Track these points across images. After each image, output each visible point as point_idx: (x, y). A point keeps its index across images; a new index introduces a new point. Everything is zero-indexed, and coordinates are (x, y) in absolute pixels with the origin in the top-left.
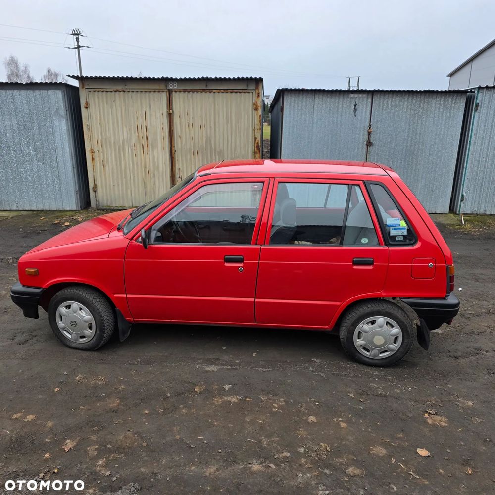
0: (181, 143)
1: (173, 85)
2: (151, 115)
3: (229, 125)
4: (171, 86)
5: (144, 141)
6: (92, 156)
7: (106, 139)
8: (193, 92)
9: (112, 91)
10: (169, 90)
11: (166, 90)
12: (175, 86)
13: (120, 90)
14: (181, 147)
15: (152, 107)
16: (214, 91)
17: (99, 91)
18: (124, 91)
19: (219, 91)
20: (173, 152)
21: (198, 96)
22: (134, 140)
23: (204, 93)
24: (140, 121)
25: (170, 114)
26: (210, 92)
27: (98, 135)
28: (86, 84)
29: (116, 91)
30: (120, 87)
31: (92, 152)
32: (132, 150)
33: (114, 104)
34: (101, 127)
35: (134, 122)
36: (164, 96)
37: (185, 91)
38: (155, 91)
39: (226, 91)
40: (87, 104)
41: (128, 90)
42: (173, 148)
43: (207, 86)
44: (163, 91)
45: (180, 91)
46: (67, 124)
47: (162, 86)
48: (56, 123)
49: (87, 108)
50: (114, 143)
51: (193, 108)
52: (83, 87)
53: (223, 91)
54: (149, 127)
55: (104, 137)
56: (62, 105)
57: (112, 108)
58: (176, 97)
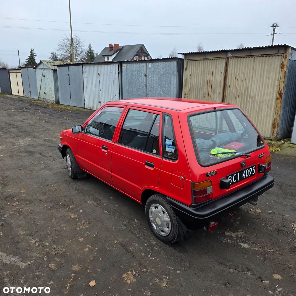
0: (230, 90)
1: (230, 54)
2: (216, 73)
3: (262, 78)
4: (229, 55)
5: (210, 89)
6: (185, 96)
7: (192, 87)
8: (241, 58)
9: (198, 60)
10: (227, 57)
11: (225, 58)
12: (231, 55)
13: (202, 59)
14: (230, 93)
15: (217, 69)
16: (254, 56)
17: (192, 61)
18: (204, 60)
19: (258, 56)
20: (224, 95)
21: (244, 60)
22: (205, 88)
23: (248, 58)
24: (210, 77)
25: (226, 72)
26: (252, 57)
27: (189, 84)
28: (187, 57)
29: (200, 60)
30: (202, 58)
31: (185, 94)
32: (203, 93)
33: (198, 67)
34: (191, 80)
35: (207, 77)
36: (224, 61)
37: (236, 57)
38: (219, 59)
39: (263, 56)
40: (186, 68)
41: (206, 59)
42: (225, 93)
43: (250, 53)
44: (224, 59)
45: (234, 58)
46: (177, 79)
47: (224, 55)
48: (172, 78)
49: (186, 70)
50: (196, 89)
51: (240, 68)
52: (186, 59)
53: (260, 56)
54: (213, 80)
55: (191, 86)
56: (176, 69)
57: (197, 70)
58: (231, 61)
